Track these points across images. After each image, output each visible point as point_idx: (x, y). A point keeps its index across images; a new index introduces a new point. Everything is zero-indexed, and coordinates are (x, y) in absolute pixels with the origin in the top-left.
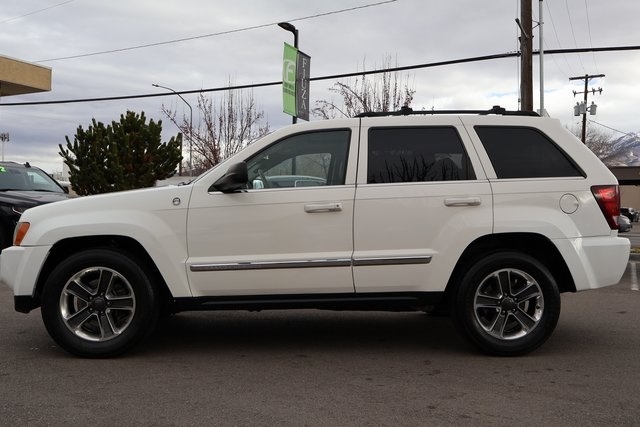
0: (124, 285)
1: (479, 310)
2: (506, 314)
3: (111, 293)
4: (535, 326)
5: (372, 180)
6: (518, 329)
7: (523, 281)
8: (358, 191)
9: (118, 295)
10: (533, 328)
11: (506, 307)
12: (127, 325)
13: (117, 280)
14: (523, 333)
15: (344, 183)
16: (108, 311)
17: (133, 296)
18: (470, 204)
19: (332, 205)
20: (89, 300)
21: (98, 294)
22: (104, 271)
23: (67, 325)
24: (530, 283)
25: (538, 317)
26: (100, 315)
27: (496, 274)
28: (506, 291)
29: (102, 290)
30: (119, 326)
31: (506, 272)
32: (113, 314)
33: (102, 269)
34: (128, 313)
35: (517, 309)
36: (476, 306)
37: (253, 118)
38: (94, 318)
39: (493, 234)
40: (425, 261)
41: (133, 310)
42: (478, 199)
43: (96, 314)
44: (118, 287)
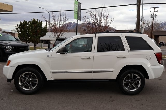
0: (35, 76)
1: (125, 84)
2: (131, 85)
3: (32, 78)
4: (138, 88)
5: (98, 51)
6: (134, 88)
7: (136, 77)
8: (95, 54)
9: (34, 79)
10: (138, 89)
11: (131, 83)
12: (36, 85)
13: (33, 75)
14: (135, 90)
15: (91, 52)
16: (31, 83)
17: (37, 79)
18: (123, 57)
19: (88, 57)
20: (26, 80)
21: (28, 79)
23: (21, 86)
24: (138, 77)
25: (139, 86)
26: (29, 84)
27: (129, 75)
28: (132, 79)
29: (29, 78)
30: (34, 86)
31: (132, 75)
32: (32, 83)
33: (29, 72)
34: (36, 83)
35: (134, 84)
36: (124, 83)
37: (66, 20)
38: (27, 84)
39: (129, 65)
40: (112, 71)
41: (37, 83)
42: (125, 56)
43: (28, 83)
44: (34, 77)
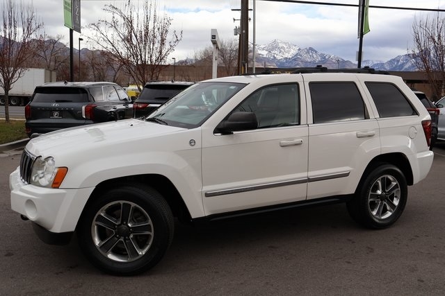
0: (142, 213)
3: (132, 221)
4: (396, 209)
5: (315, 121)
6: (387, 211)
7: (391, 182)
9: (139, 222)
10: (394, 211)
12: (150, 243)
13: (136, 210)
14: (389, 214)
15: (299, 124)
16: (131, 236)
17: (150, 222)
20: (115, 229)
21: (122, 223)
22: (124, 204)
23: (99, 249)
24: (394, 184)
26: (125, 240)
29: (125, 220)
30: (142, 247)
31: (385, 177)
32: (135, 238)
33: (122, 202)
34: (148, 236)
36: (369, 201)
38: (121, 242)
39: (381, 155)
41: (152, 234)
42: (373, 132)
43: (122, 239)
44: (138, 215)
